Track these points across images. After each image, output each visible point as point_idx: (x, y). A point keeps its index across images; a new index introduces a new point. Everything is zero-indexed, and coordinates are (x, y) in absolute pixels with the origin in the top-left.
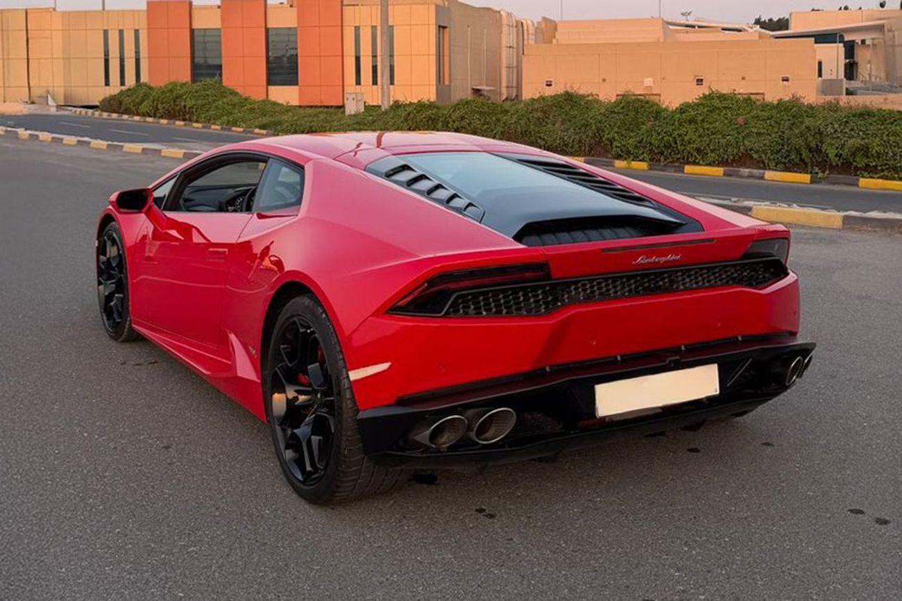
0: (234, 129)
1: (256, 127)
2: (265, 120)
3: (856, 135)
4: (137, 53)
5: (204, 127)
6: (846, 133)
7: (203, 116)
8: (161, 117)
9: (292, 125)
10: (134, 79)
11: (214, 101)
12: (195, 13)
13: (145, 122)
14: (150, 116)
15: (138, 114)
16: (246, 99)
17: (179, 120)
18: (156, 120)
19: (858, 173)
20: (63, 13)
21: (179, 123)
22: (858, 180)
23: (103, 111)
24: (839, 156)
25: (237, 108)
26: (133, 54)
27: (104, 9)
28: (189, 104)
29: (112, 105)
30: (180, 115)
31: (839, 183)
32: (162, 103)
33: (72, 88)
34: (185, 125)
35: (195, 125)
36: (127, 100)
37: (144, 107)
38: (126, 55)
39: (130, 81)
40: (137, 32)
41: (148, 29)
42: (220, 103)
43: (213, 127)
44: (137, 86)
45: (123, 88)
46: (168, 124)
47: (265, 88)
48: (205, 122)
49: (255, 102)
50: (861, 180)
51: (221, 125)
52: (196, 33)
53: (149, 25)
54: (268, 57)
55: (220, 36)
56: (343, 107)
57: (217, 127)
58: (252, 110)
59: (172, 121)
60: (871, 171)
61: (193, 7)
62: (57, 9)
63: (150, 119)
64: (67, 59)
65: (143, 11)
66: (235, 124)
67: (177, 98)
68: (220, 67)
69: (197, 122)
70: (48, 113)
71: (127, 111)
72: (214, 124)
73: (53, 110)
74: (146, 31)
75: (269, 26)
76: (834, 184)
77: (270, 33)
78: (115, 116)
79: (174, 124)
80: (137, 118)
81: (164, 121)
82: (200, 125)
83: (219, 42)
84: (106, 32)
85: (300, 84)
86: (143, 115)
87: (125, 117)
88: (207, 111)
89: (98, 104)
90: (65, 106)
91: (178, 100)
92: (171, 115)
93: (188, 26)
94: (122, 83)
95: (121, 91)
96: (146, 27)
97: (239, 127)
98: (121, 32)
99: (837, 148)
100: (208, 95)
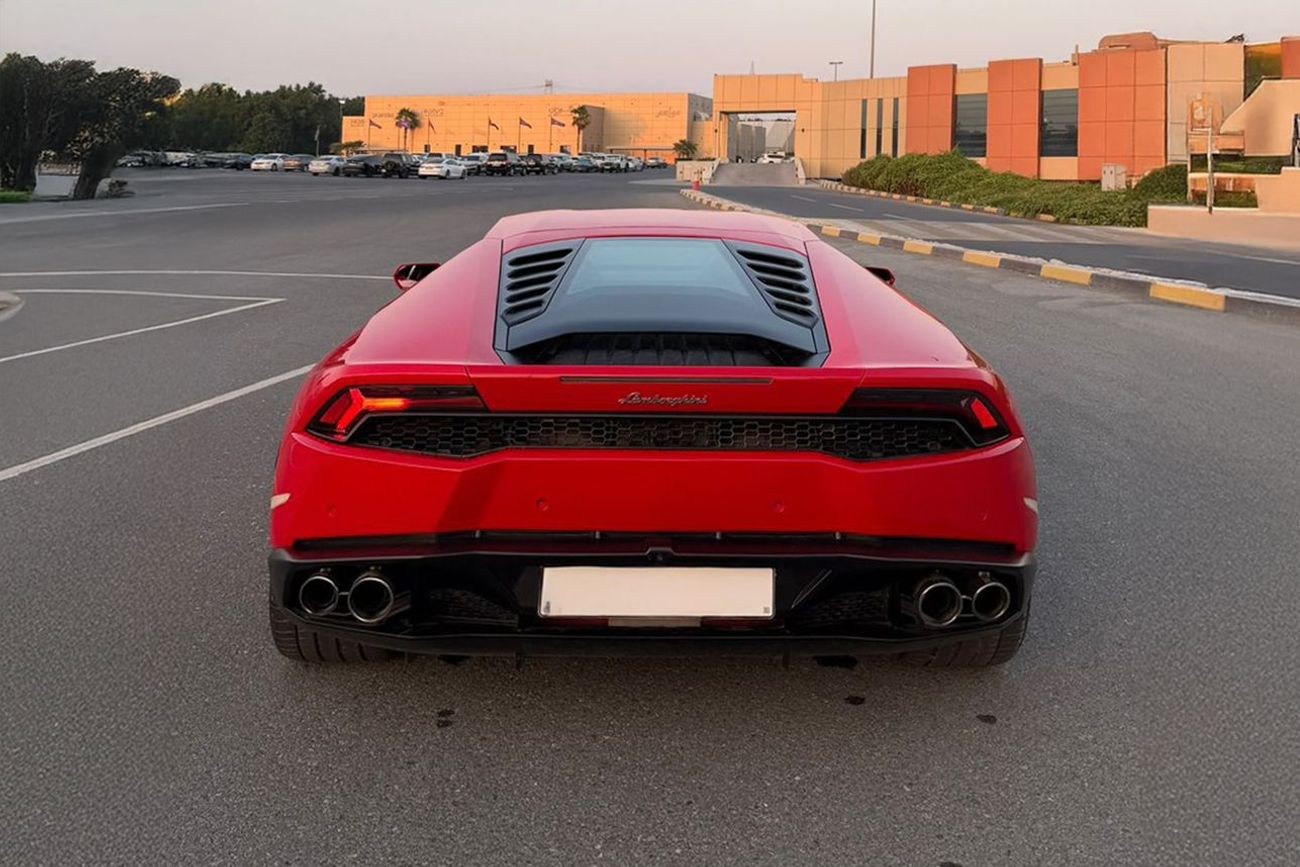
0: (964, 206)
1: (988, 204)
2: (1000, 196)
4: (896, 123)
5: (933, 204)
7: (934, 191)
8: (895, 192)
9: (1025, 203)
10: (875, 152)
11: (948, 175)
12: (959, 77)
13: (879, 196)
14: (884, 191)
15: (873, 189)
16: (985, 172)
17: (911, 195)
18: (890, 195)
20: (823, 83)
21: (911, 198)
23: (845, 184)
25: (973, 181)
26: (891, 126)
27: (872, 77)
28: (921, 176)
29: (851, 178)
30: (912, 190)
32: (896, 177)
33: (829, 161)
34: (916, 201)
35: (926, 201)
36: (863, 173)
37: (880, 181)
38: (884, 125)
39: (871, 153)
40: (896, 100)
41: (908, 96)
42: (954, 177)
43: (943, 203)
44: (877, 158)
45: (863, 160)
46: (900, 199)
47: (1036, 159)
48: (935, 198)
49: (994, 175)
51: (952, 200)
52: (959, 99)
53: (908, 92)
54: (1042, 125)
55: (986, 102)
56: (1099, 182)
57: (947, 204)
58: (989, 185)
59: (903, 197)
61: (958, 71)
62: (820, 80)
63: (884, 194)
64: (825, 130)
65: (904, 78)
66: (966, 201)
67: (910, 170)
68: (983, 136)
69: (928, 197)
70: (796, 185)
71: (864, 185)
72: (945, 200)
73: (802, 183)
74: (905, 100)
75: (1045, 88)
77: (1045, 96)
78: (854, 189)
79: (906, 199)
80: (872, 192)
81: (896, 196)
82: (930, 201)
83: (986, 109)
84: (865, 102)
85: (1079, 154)
86: (879, 189)
87: (862, 191)
88: (940, 185)
89: (841, 177)
90: (821, 178)
91: (912, 173)
92: (903, 190)
93: (951, 91)
94: (863, 155)
95: (861, 163)
96: (906, 95)
97: (969, 204)
98: (880, 101)
100: (941, 168)
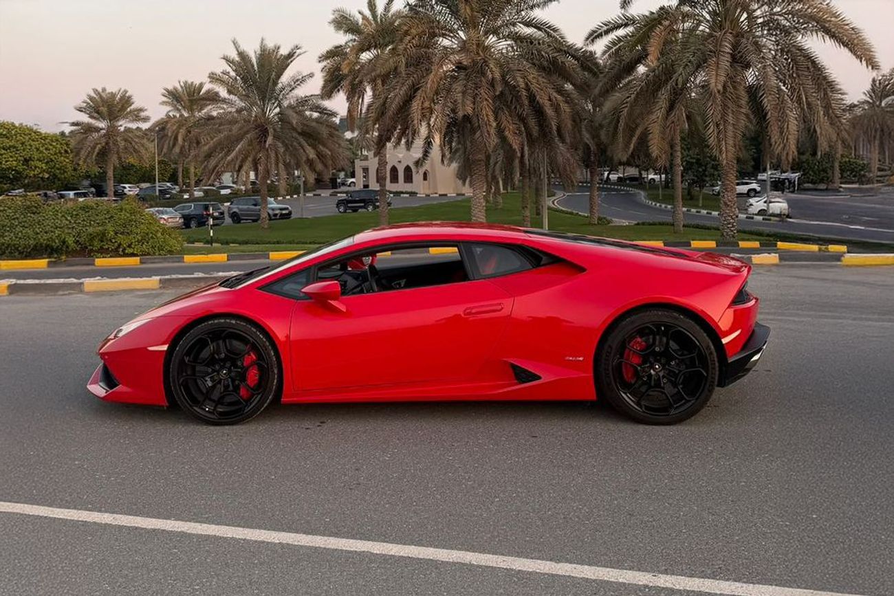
3: (88, 224)
6: (80, 223)
19: (92, 254)
22: (94, 261)
24: (77, 242)
31: (77, 265)
50: (96, 260)
60: (104, 252)
76: (72, 265)
99: (74, 236)
